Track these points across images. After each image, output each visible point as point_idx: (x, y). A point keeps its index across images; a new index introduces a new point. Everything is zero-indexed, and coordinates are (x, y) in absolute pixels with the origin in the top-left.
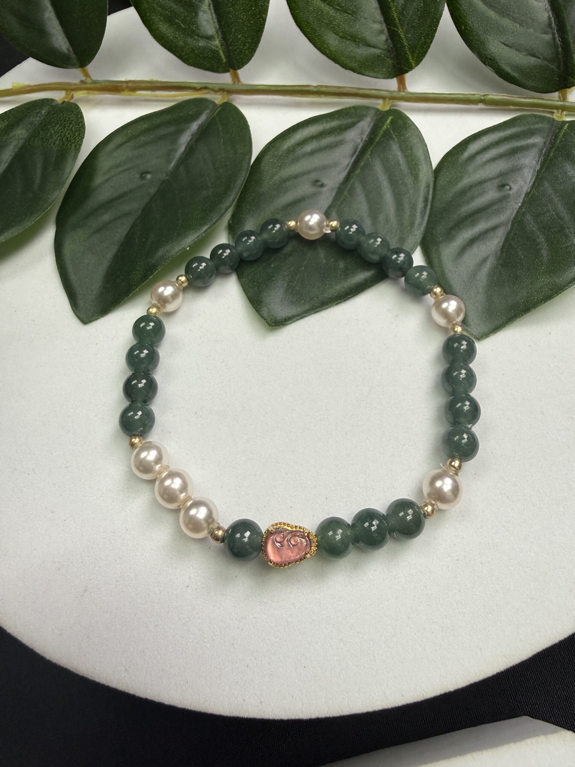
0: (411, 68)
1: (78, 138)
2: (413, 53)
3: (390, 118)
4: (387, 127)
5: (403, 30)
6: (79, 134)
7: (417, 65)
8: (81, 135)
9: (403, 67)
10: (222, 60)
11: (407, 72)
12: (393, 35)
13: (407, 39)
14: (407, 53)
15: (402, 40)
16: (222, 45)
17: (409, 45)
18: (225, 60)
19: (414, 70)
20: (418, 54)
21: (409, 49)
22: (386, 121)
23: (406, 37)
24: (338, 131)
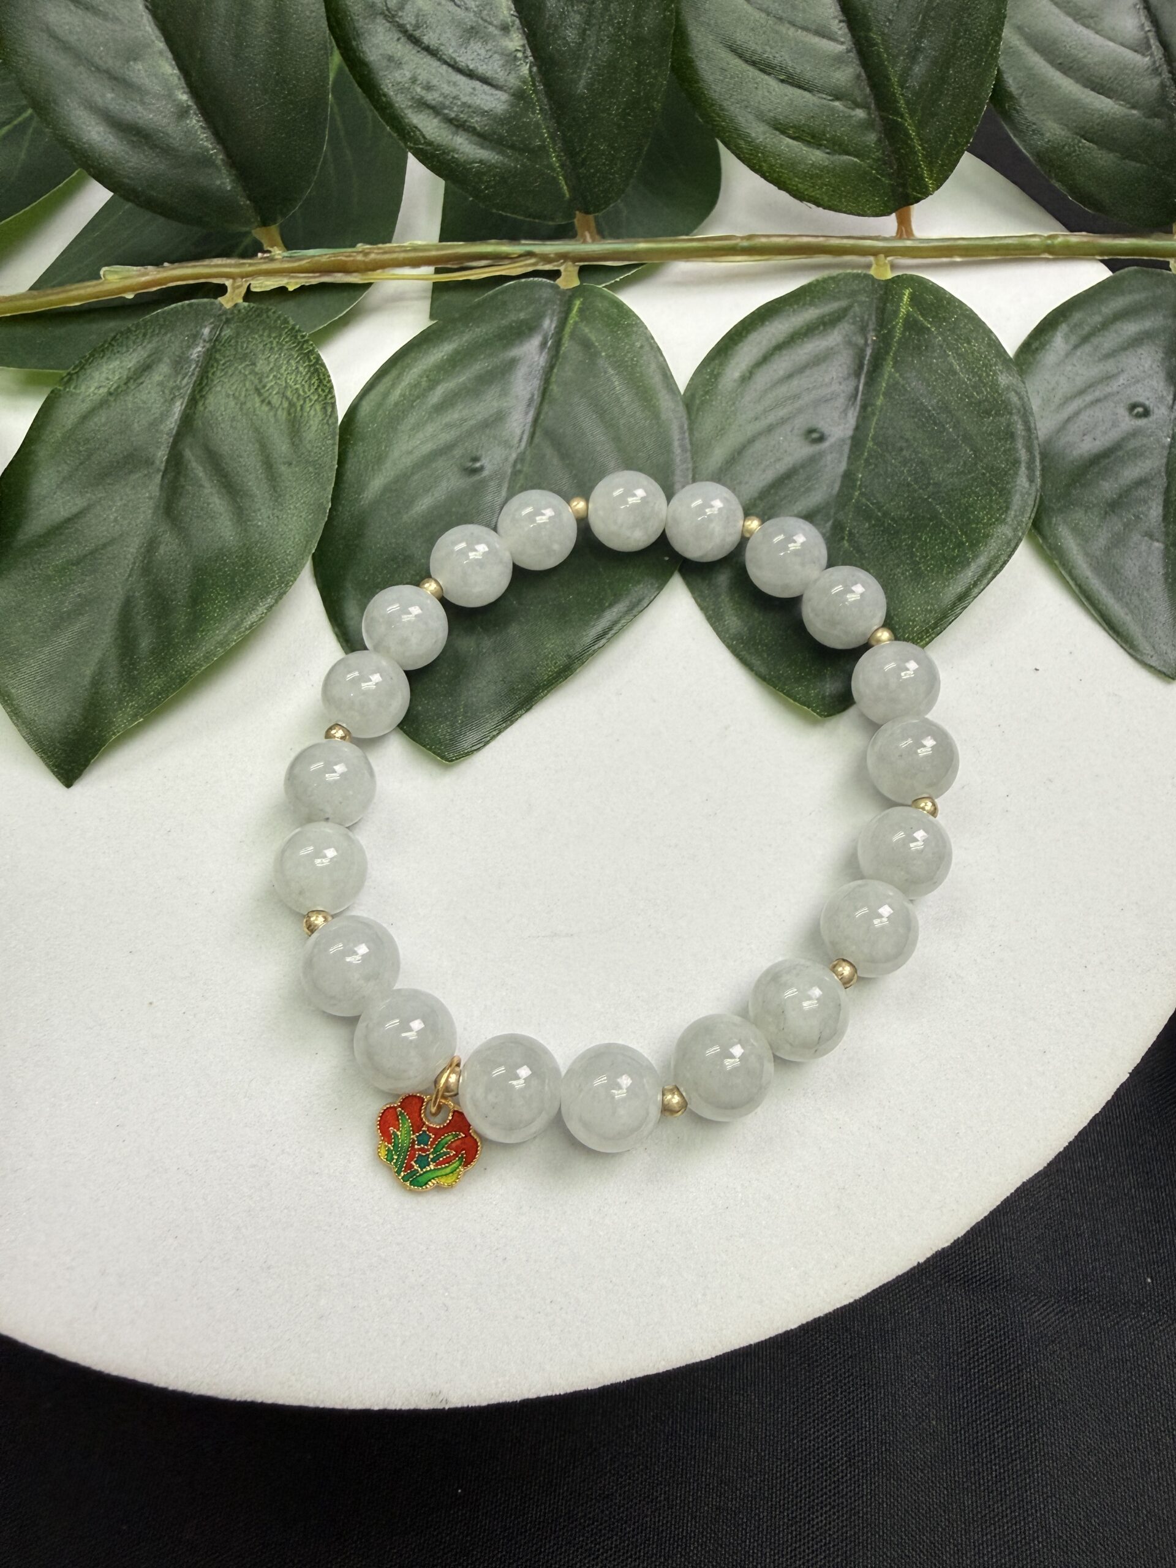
0: (926, 194)
1: (323, 391)
2: (931, 164)
3: (907, 292)
4: (908, 311)
5: (913, 121)
6: (320, 381)
7: (938, 187)
8: (325, 383)
9: (909, 191)
10: (564, 196)
11: (917, 200)
12: (892, 132)
13: (921, 139)
14: (920, 166)
15: (912, 140)
16: (562, 166)
17: (924, 149)
18: (568, 196)
19: (930, 197)
20: (942, 166)
21: (925, 156)
22: (901, 299)
23: (918, 134)
24: (821, 328)
